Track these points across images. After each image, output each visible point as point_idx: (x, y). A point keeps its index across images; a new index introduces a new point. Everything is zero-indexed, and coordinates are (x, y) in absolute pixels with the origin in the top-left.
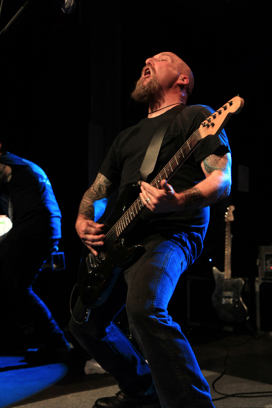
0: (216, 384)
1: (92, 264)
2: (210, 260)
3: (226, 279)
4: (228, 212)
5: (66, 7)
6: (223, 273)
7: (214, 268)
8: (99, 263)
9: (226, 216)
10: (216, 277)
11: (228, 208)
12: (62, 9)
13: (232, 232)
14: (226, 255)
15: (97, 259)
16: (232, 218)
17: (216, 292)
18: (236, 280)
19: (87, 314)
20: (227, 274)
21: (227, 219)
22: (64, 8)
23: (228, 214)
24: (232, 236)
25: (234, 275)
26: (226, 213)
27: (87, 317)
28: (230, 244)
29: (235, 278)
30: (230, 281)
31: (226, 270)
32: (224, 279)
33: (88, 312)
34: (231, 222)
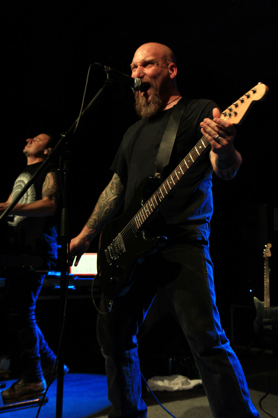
0: (262, 402)
1: (112, 256)
2: (251, 291)
3: (266, 308)
4: (266, 249)
5: (135, 86)
6: (263, 302)
7: (255, 298)
8: (119, 255)
9: (264, 252)
10: (257, 306)
11: (266, 246)
12: (132, 88)
13: (270, 266)
14: (265, 286)
15: (117, 251)
16: (269, 254)
17: (257, 318)
18: (274, 309)
19: (110, 305)
20: (266, 302)
21: (265, 255)
22: (134, 88)
23: (266, 250)
24: (270, 270)
25: (272, 304)
26: (265, 250)
27: (110, 307)
28: (268, 277)
29: (274, 307)
30: (269, 309)
31: (265, 300)
32: (264, 308)
33: (111, 302)
34: (269, 258)
